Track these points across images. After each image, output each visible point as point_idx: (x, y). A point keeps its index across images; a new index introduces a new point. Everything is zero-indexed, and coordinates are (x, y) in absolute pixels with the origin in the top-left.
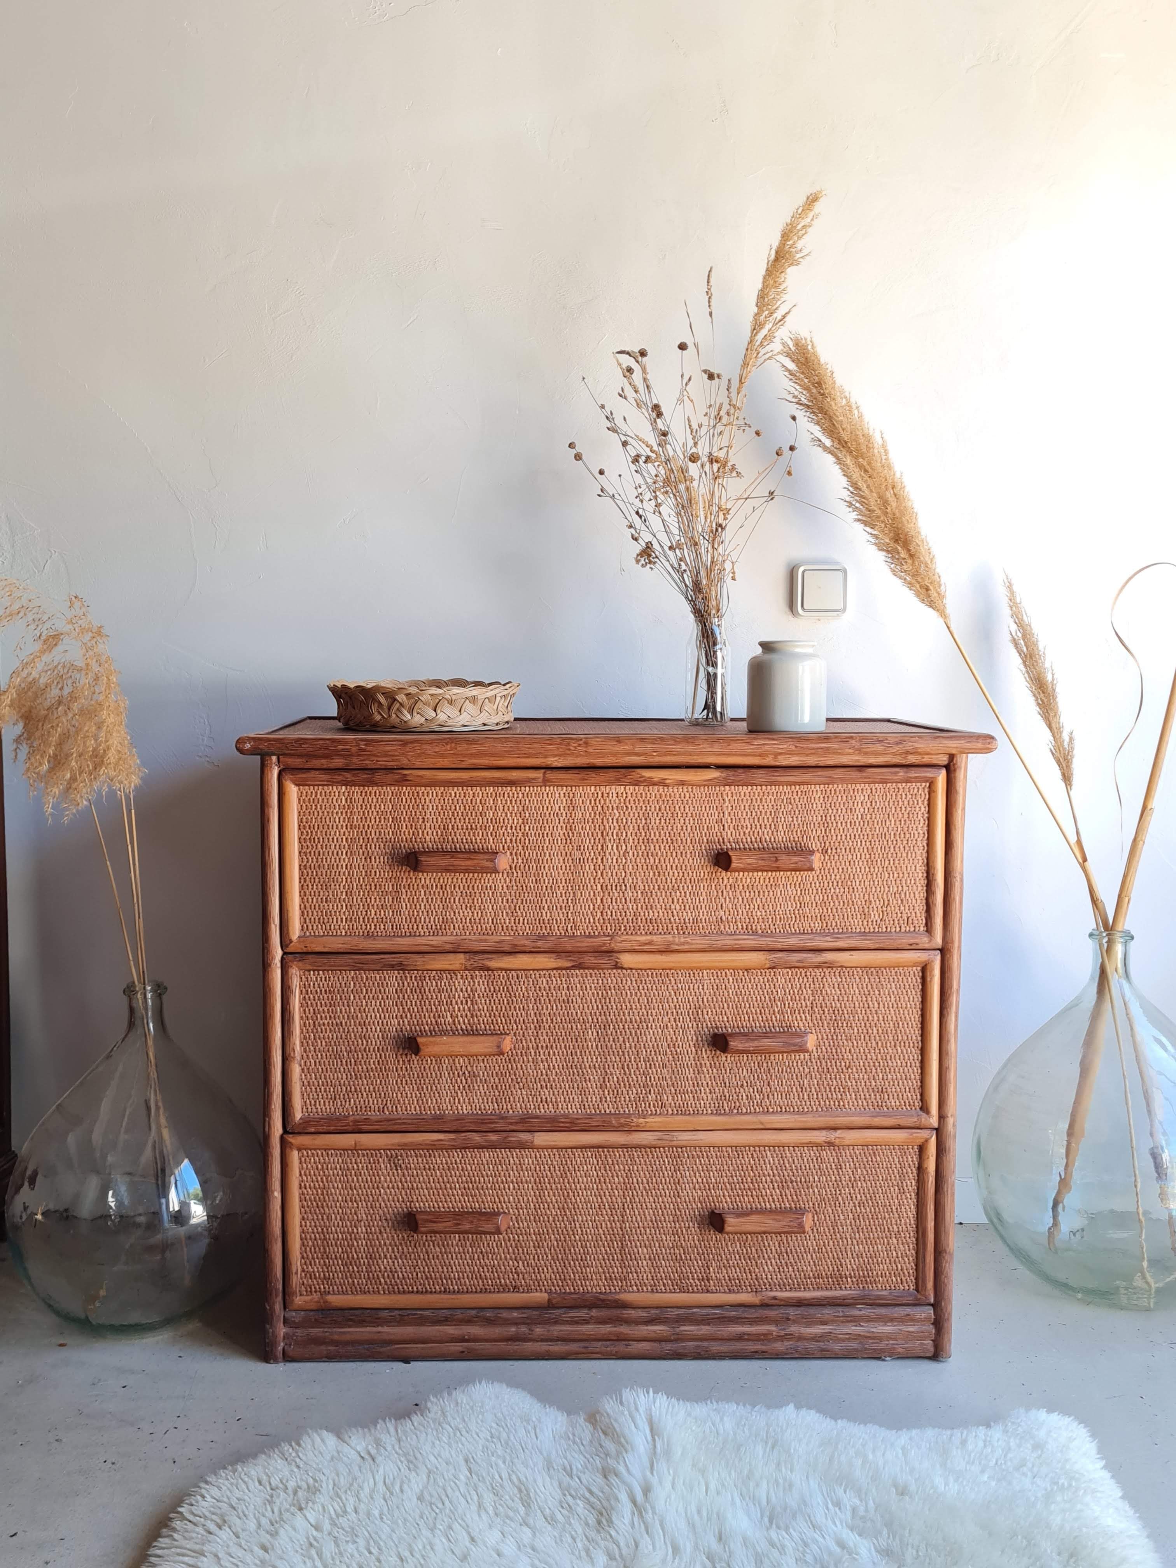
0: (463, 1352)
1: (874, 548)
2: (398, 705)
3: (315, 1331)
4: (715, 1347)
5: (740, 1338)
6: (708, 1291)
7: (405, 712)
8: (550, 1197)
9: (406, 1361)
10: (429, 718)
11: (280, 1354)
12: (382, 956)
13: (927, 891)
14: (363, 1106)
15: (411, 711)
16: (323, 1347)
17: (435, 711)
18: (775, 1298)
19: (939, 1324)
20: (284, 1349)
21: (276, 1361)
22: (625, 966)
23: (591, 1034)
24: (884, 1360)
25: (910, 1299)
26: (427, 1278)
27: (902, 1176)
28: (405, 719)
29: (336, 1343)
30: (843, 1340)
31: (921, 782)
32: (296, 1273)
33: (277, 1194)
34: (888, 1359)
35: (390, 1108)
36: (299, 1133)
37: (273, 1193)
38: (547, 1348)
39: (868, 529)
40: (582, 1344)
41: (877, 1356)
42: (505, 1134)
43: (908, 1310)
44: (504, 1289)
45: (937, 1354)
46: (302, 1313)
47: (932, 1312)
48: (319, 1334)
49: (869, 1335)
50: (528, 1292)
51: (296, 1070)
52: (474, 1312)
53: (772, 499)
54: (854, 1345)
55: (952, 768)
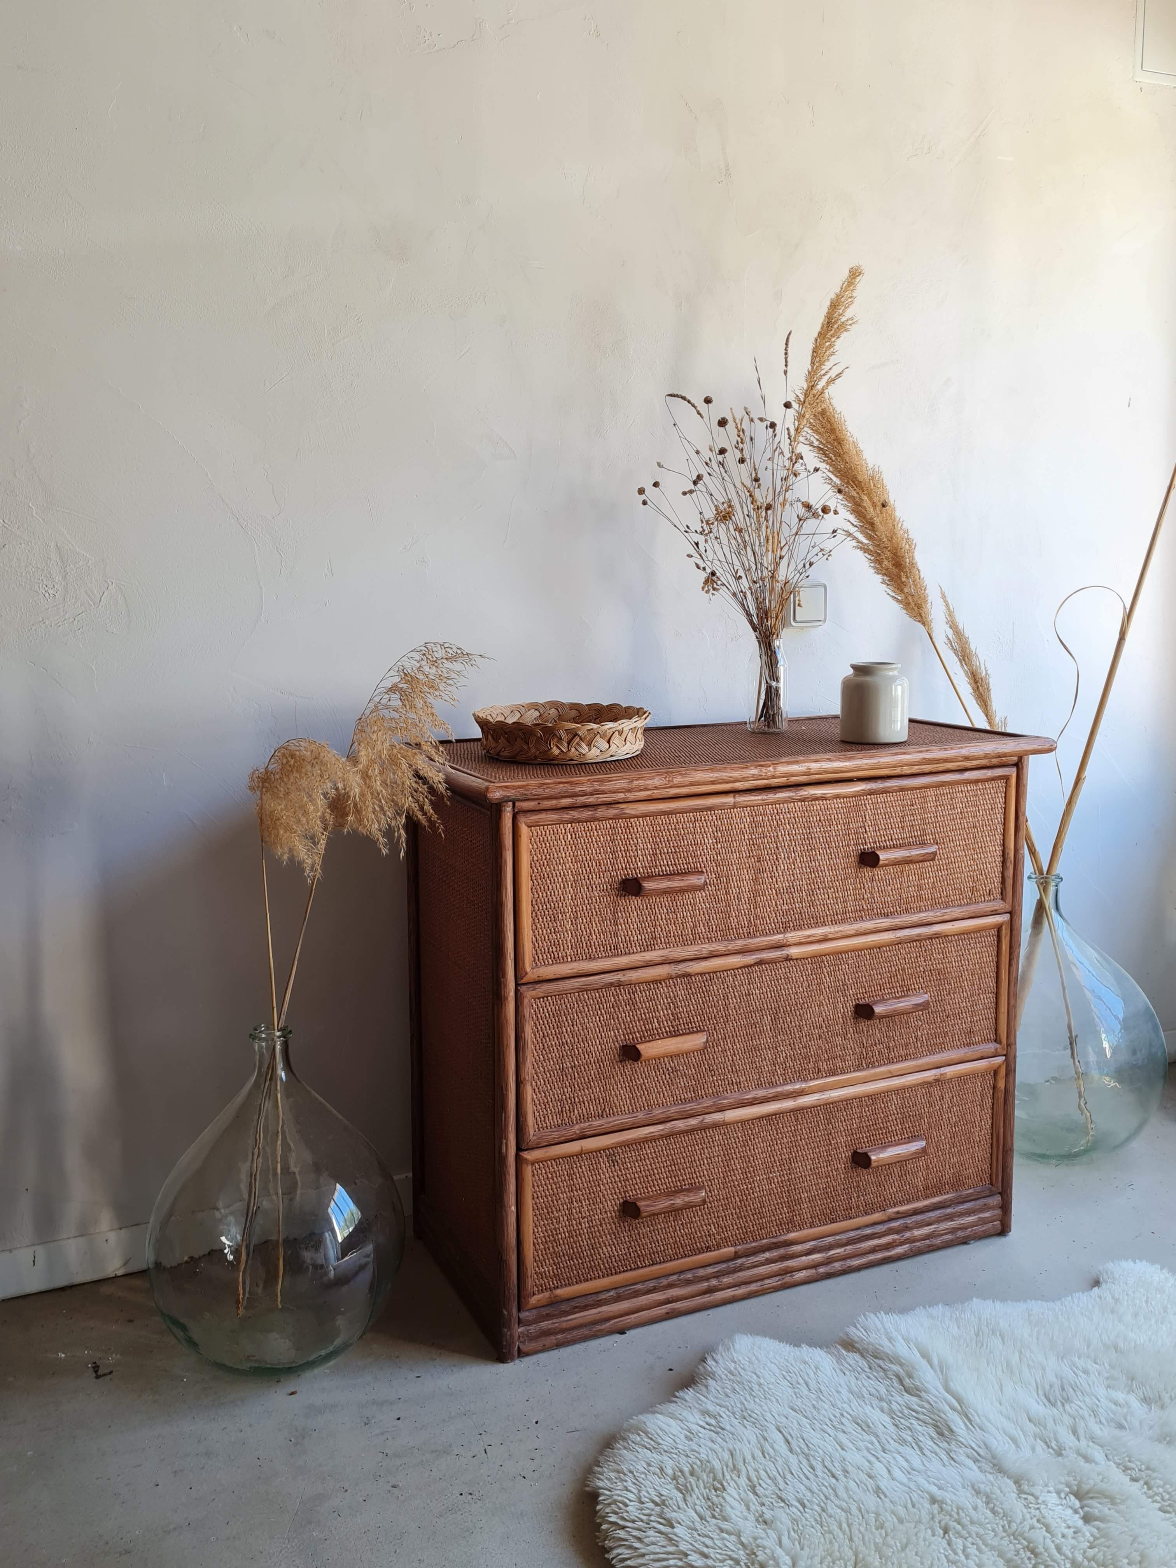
0: (668, 1313)
1: (873, 571)
2: (579, 739)
3: (545, 1325)
4: (856, 1262)
5: (873, 1250)
6: (851, 1218)
7: (584, 745)
8: (736, 1164)
9: (622, 1332)
10: (603, 749)
11: (516, 1354)
12: (602, 976)
13: (1002, 867)
14: (585, 1114)
15: (589, 745)
16: (552, 1337)
17: (609, 742)
18: (898, 1213)
19: (1005, 1208)
20: (519, 1347)
21: (512, 1360)
22: (794, 957)
23: (767, 1020)
24: (969, 1244)
25: (987, 1193)
26: (639, 1256)
27: (982, 1096)
28: (584, 752)
29: (563, 1331)
30: (942, 1235)
31: (1000, 779)
32: (531, 1277)
33: (513, 1208)
34: (972, 1242)
35: (608, 1111)
36: (533, 1149)
37: (510, 1208)
38: (733, 1293)
39: (866, 555)
40: (759, 1284)
41: (965, 1242)
42: (701, 1118)
43: (985, 1200)
44: (701, 1251)
45: (1003, 1230)
46: (534, 1311)
47: (1000, 1198)
48: (550, 1326)
49: (961, 1226)
50: (718, 1249)
51: (529, 1092)
52: (675, 1277)
53: (834, 536)
54: (949, 1237)
55: (1020, 766)
